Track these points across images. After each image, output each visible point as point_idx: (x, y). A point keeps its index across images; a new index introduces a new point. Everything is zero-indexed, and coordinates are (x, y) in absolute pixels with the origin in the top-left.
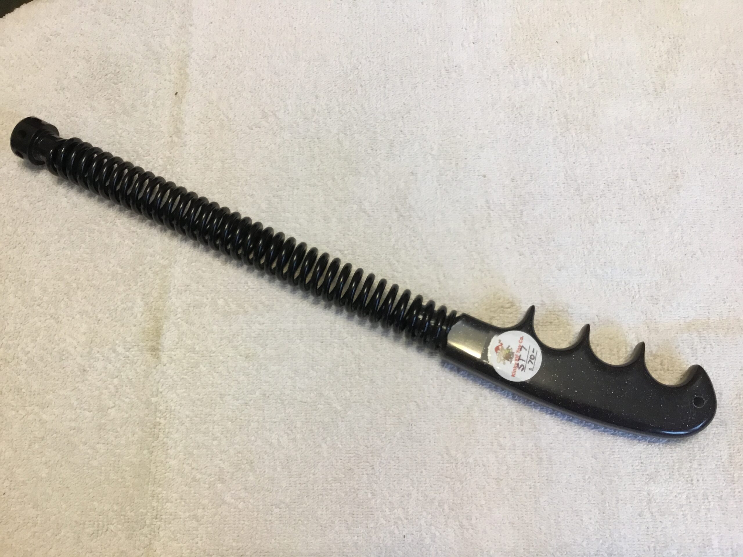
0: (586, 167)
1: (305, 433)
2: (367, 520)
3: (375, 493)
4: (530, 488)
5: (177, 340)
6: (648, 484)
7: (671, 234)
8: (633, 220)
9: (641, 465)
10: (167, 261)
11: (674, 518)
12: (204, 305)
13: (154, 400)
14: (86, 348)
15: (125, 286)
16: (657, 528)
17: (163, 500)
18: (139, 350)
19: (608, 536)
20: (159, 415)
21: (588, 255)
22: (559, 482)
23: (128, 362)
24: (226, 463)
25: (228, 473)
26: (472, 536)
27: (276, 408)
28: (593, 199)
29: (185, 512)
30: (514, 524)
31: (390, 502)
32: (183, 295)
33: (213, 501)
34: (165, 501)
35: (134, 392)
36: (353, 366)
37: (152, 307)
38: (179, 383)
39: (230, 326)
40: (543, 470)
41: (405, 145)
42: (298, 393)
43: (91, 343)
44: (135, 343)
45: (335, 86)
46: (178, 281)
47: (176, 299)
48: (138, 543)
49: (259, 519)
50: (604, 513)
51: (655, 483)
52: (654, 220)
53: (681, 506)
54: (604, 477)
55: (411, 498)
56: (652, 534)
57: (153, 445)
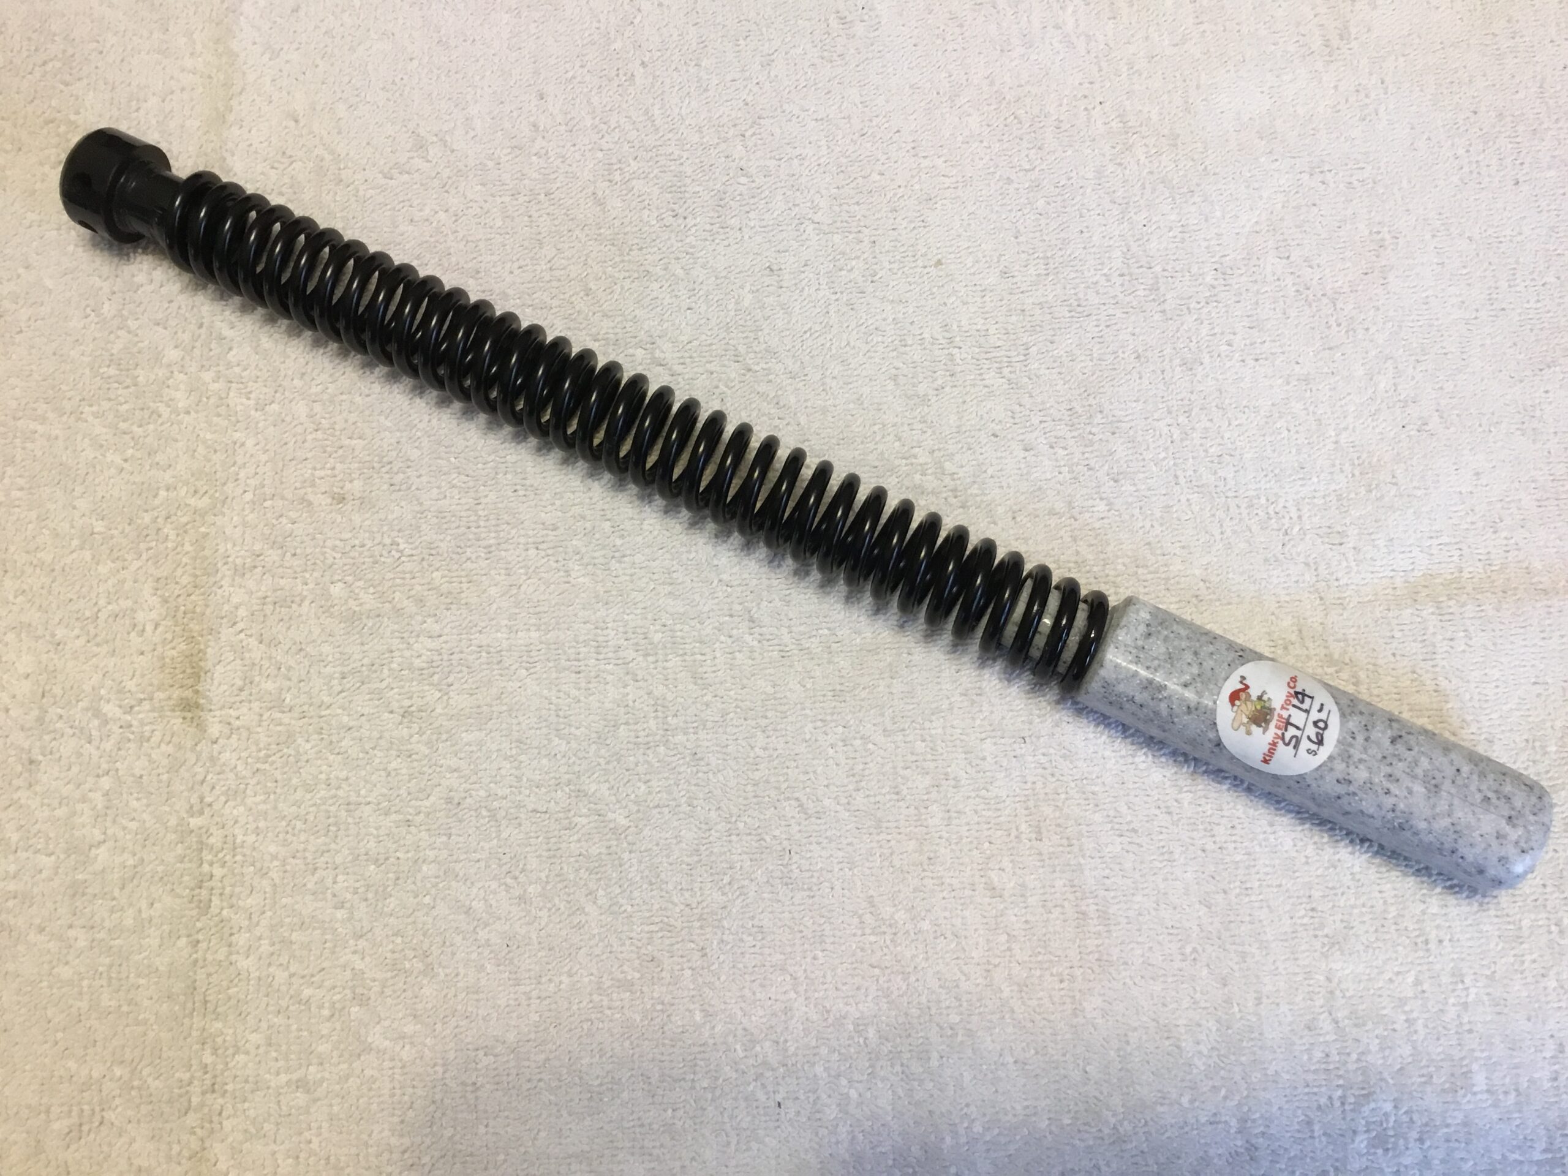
0: (1171, 234)
1: (547, 882)
2: (694, 1073)
3: (711, 1010)
4: (1061, 981)
5: (239, 683)
6: (1326, 957)
7: (1371, 379)
8: (1283, 353)
9: (1311, 914)
10: (206, 500)
11: (1386, 1030)
12: (297, 599)
13: (194, 822)
14: (32, 709)
15: (113, 562)
16: (1349, 1054)
17: (226, 1049)
18: (153, 710)
19: (1238, 1078)
20: (209, 857)
21: (1182, 440)
22: (1126, 963)
23: (132, 737)
24: (368, 959)
25: (374, 980)
26: (932, 1096)
27: (477, 828)
28: (1188, 308)
29: (278, 1074)
30: (1025, 1064)
31: (745, 1029)
32: (247, 576)
33: (342, 1046)
34: (230, 1051)
35: (148, 806)
36: (652, 723)
37: (177, 608)
38: (250, 781)
39: (362, 644)
40: (1089, 938)
41: (752, 201)
42: (527, 792)
43: (43, 696)
44: (143, 692)
45: (582, 66)
46: (234, 545)
47: (233, 586)
48: (176, 1148)
49: (447, 1081)
50: (1228, 1028)
51: (1342, 954)
52: (1330, 349)
53: (1403, 1001)
54: (1228, 946)
55: (792, 1018)
56: (1338, 1068)
57: (199, 925)
